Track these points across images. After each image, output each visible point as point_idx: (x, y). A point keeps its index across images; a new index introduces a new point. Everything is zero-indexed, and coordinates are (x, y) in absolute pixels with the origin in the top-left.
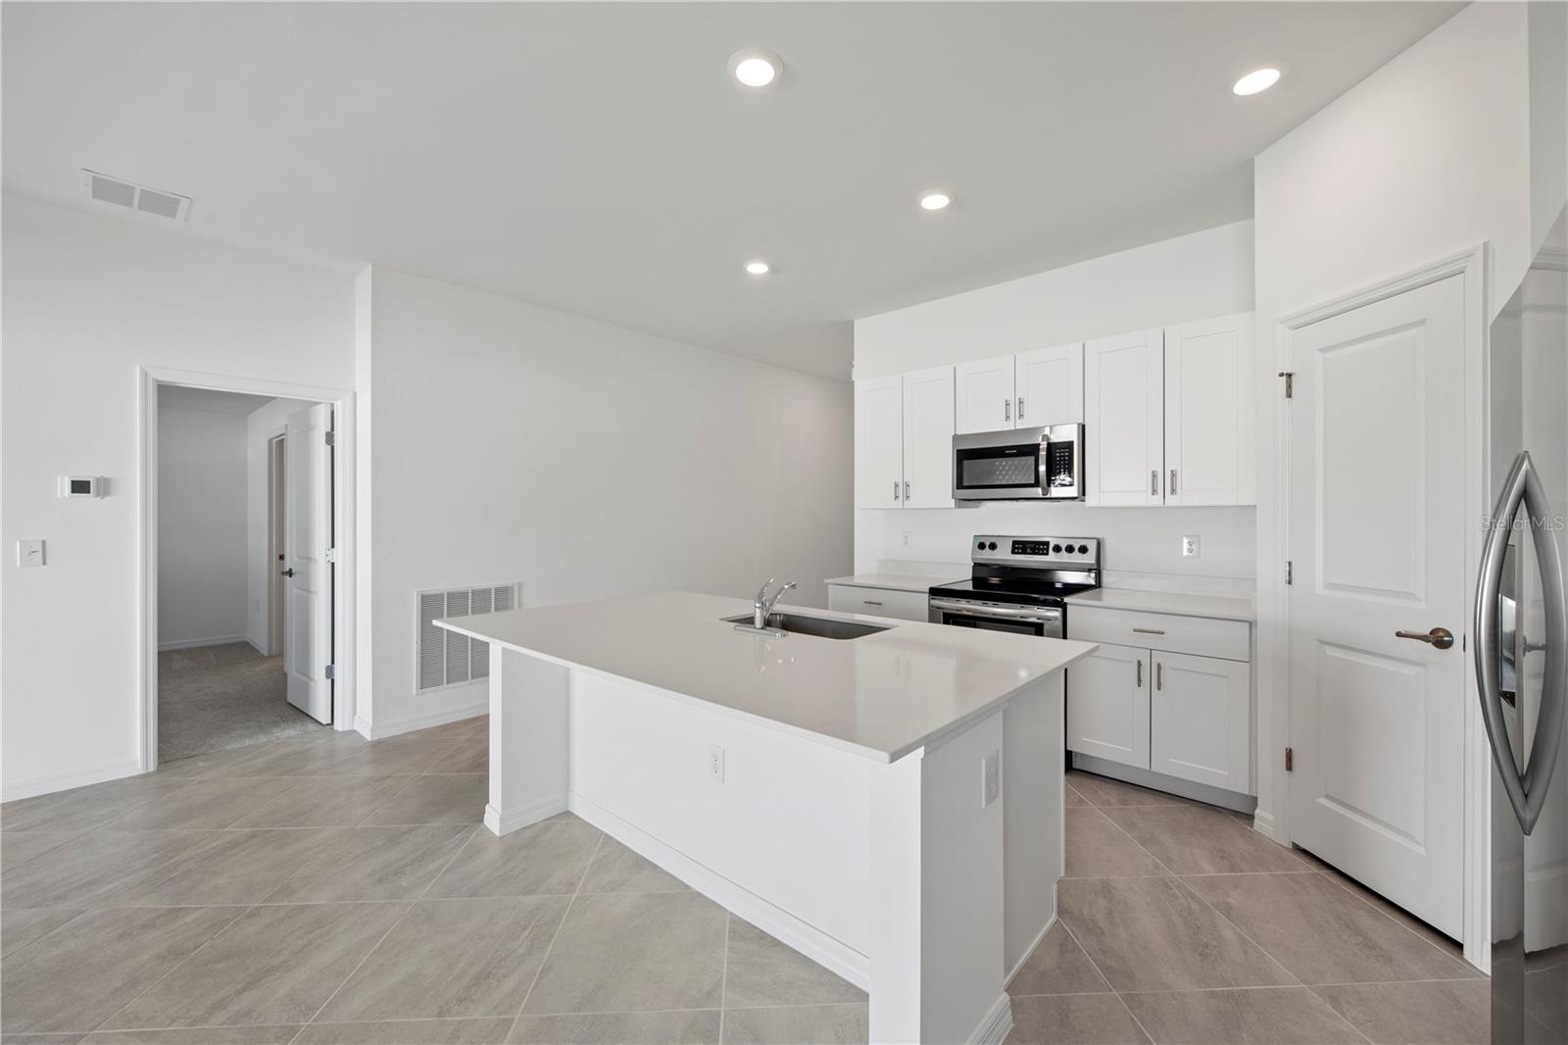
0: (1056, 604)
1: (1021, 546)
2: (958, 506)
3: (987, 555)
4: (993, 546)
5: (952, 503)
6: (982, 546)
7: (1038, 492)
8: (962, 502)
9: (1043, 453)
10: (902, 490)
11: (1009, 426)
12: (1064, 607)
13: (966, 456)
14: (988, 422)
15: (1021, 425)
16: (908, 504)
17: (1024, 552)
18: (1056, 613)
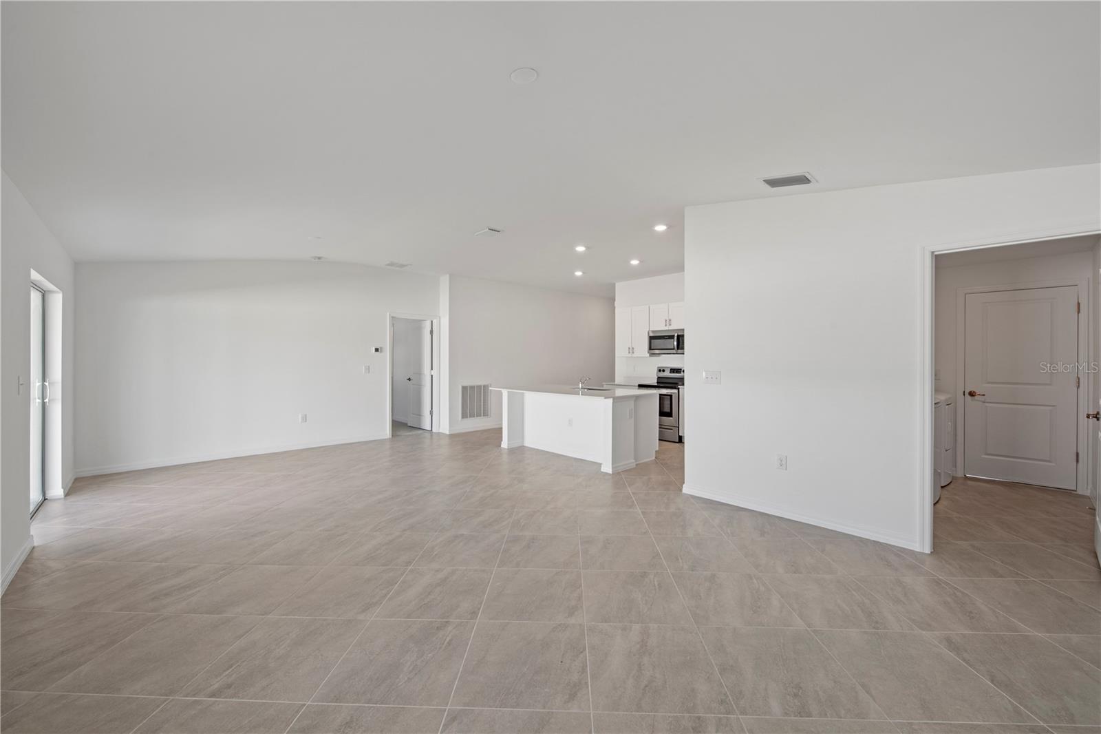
0: (676, 388)
1: (673, 371)
2: (650, 356)
3: (662, 374)
4: (664, 371)
5: (648, 355)
6: (660, 371)
7: (674, 351)
8: (652, 355)
9: (676, 338)
10: (631, 350)
11: (666, 328)
12: (679, 389)
13: (651, 338)
14: (660, 326)
15: (671, 328)
16: (634, 355)
17: (674, 373)
18: (676, 391)
